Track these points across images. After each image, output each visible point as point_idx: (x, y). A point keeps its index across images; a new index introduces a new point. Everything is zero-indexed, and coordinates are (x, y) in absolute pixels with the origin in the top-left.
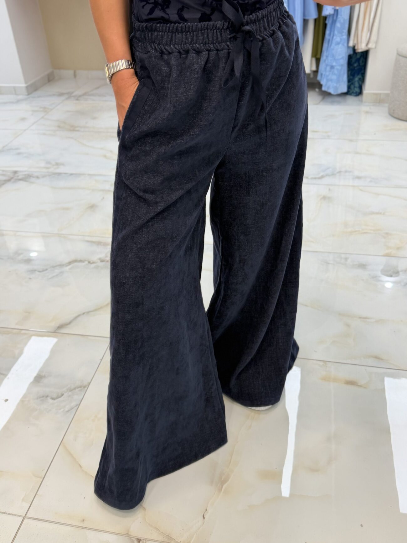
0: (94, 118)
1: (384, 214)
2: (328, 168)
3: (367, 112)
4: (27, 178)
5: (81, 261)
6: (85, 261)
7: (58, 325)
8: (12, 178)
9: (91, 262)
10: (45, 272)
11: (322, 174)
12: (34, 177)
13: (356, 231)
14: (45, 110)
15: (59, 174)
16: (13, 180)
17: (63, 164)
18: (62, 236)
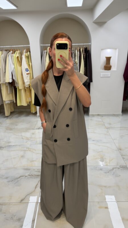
0: (17, 125)
1: (103, 152)
3: (91, 120)
5: (23, 176)
7: (21, 200)
9: (26, 176)
10: (13, 181)
12: (2, 148)
17: (10, 142)
18: (15, 168)
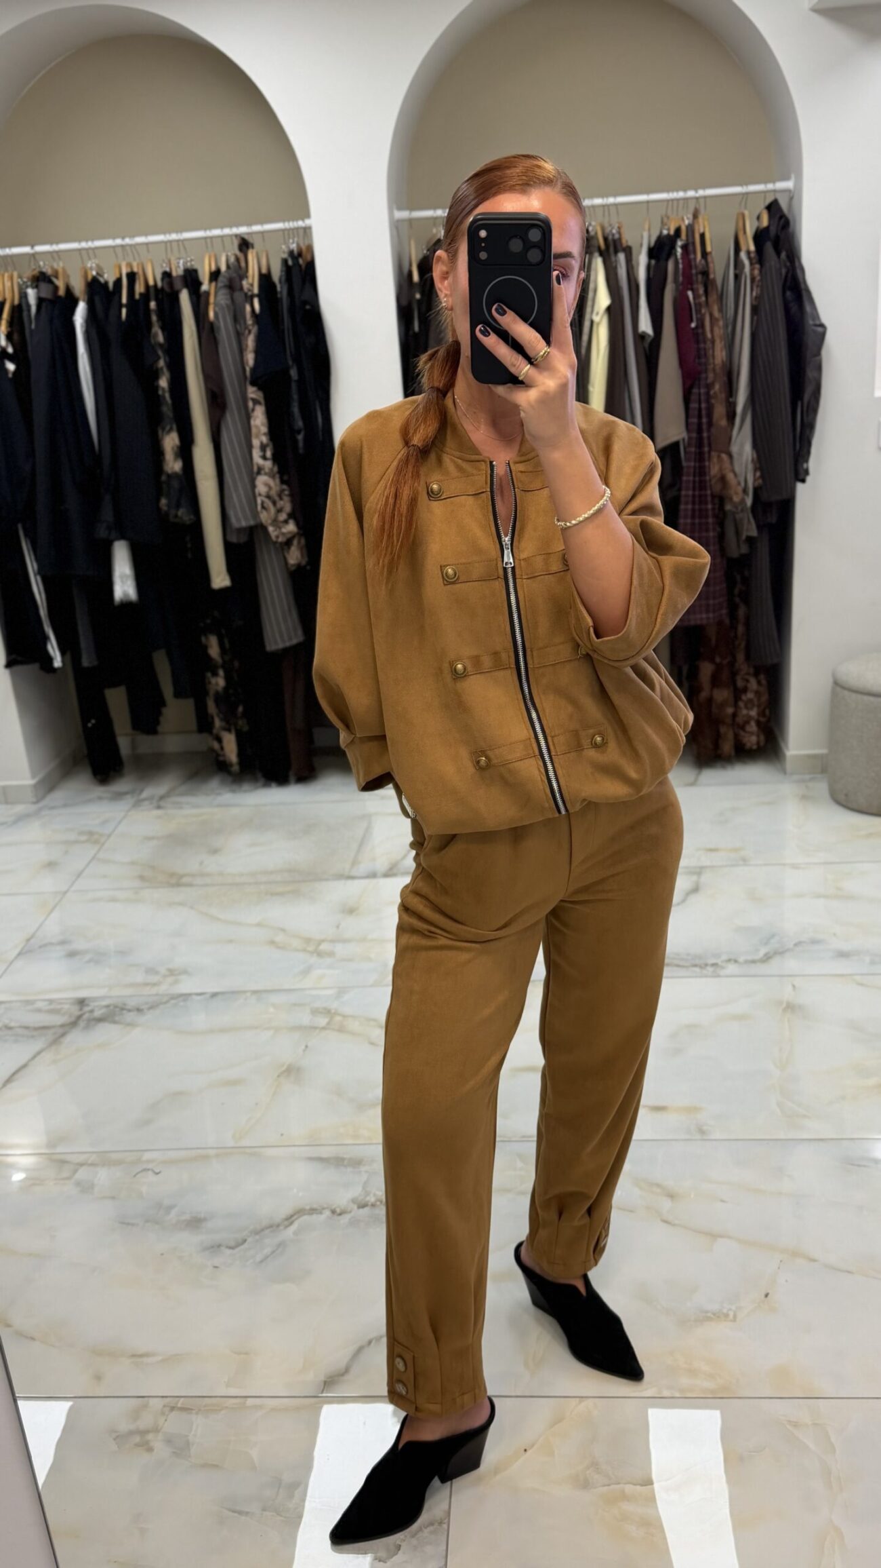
2: (773, 936)
4: (114, 1014)
5: (313, 1211)
6: (324, 1209)
8: (79, 1017)
9: (338, 1211)
10: (242, 1247)
11: (762, 952)
12: (129, 1011)
14: (93, 838)
18: (248, 1150)
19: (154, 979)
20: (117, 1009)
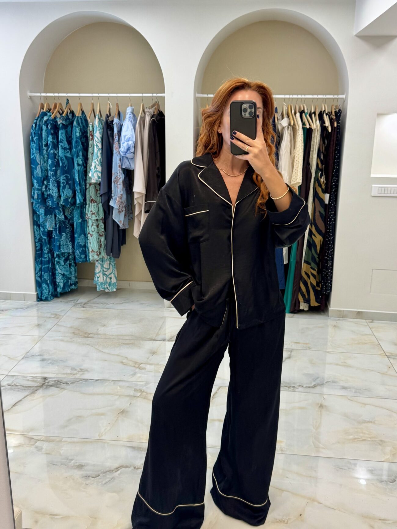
0: (104, 325)
1: (374, 423)
2: (318, 378)
4: (58, 384)
5: (126, 467)
6: (131, 466)
8: (43, 384)
9: (137, 467)
10: (97, 478)
11: (313, 384)
12: (63, 383)
13: (356, 439)
14: (57, 316)
15: (87, 380)
16: (44, 387)
17: (87, 370)
18: (104, 441)
19: (75, 372)
20: (59, 382)
